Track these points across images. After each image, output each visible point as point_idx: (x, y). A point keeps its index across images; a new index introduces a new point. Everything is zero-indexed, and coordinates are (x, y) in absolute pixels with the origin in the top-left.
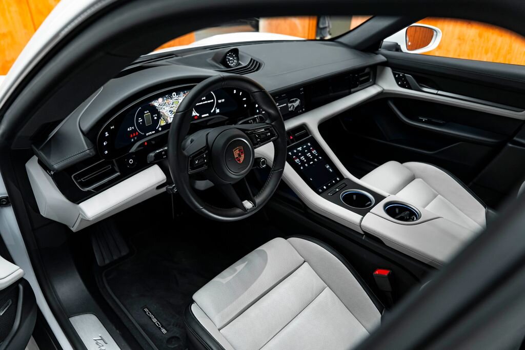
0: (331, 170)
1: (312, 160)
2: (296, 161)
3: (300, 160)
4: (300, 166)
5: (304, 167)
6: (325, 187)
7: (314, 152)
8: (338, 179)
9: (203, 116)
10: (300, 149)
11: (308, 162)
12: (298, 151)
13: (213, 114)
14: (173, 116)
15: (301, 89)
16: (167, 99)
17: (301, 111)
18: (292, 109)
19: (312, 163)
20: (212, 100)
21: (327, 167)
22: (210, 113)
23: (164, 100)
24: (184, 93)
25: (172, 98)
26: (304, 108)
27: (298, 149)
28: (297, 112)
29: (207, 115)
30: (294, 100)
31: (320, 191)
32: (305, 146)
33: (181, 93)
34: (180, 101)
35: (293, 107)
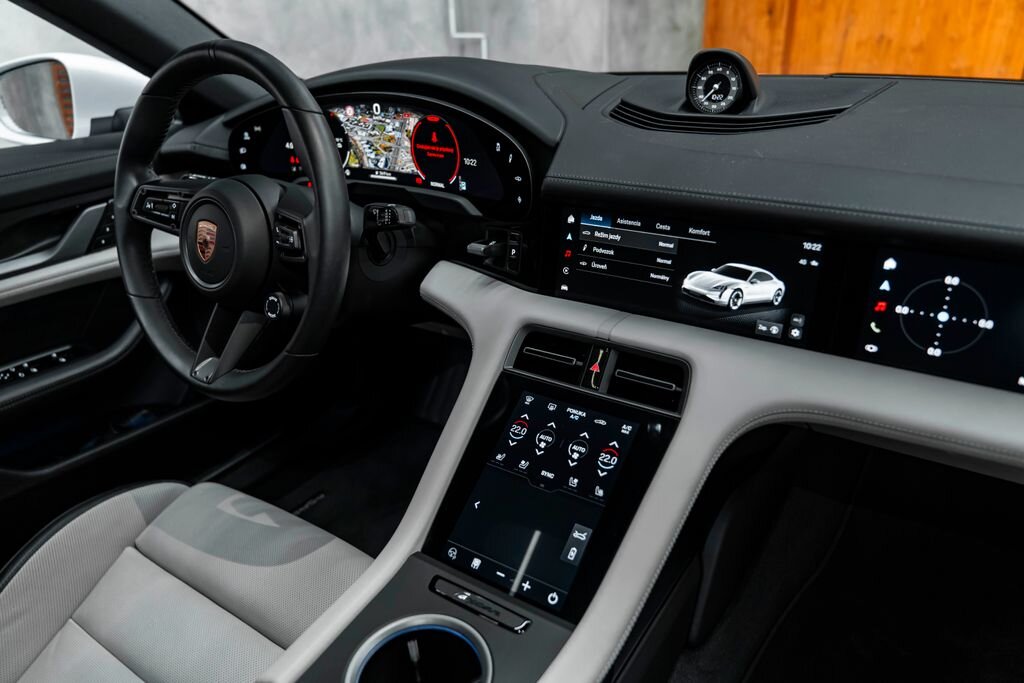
0: (572, 554)
1: (563, 473)
2: (515, 428)
3: (530, 437)
4: (506, 449)
5: (511, 462)
6: (476, 563)
7: (607, 461)
8: (553, 599)
9: (433, 184)
10: (576, 414)
11: (537, 464)
12: (561, 416)
13: (454, 189)
14: (373, 156)
15: (807, 246)
16: (363, 113)
17: (775, 330)
18: (725, 298)
19: (550, 475)
20: (452, 150)
21: (576, 535)
22: (446, 183)
23: (356, 114)
24: (396, 112)
25: (372, 115)
26: (803, 329)
27: (569, 410)
28: (754, 325)
29: (441, 185)
30: (750, 272)
31: (452, 553)
32: (603, 422)
33: (391, 109)
34: (389, 128)
35: (738, 297)
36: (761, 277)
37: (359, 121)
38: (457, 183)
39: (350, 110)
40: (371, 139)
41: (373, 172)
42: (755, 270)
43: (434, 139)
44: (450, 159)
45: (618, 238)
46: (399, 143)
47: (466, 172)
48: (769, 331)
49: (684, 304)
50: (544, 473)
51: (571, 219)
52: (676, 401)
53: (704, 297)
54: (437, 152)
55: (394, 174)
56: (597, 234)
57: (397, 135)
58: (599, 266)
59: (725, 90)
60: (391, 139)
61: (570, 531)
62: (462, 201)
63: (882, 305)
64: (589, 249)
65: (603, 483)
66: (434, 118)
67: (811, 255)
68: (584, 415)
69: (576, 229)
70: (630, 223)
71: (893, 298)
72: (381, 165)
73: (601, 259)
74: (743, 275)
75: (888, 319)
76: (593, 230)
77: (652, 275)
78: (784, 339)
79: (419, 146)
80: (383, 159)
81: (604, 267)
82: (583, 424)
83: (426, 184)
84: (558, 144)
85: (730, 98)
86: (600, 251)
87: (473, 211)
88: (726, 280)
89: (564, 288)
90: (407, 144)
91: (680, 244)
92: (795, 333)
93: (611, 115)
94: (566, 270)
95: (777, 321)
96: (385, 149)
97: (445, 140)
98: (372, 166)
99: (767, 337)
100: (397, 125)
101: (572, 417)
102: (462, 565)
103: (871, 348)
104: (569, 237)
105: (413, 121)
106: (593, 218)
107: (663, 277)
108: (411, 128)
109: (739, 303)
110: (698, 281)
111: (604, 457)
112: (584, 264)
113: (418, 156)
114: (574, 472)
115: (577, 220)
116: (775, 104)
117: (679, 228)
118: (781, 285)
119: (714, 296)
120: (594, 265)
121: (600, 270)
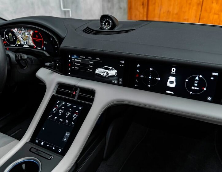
0: (65, 139)
1: (65, 119)
2: (55, 109)
4: (52, 114)
5: (53, 117)
6: (42, 143)
7: (75, 116)
9: (38, 48)
10: (69, 104)
11: (59, 117)
13: (43, 49)
14: (23, 41)
15: (121, 62)
16: (20, 30)
18: (105, 75)
19: (62, 120)
20: (41, 40)
21: (66, 134)
22: (41, 48)
23: (18, 30)
24: (27, 30)
25: (22, 31)
26: (122, 82)
27: (67, 104)
28: (111, 81)
29: (40, 48)
30: (110, 68)
31: (37, 141)
32: (75, 106)
33: (26, 29)
34: (26, 34)
35: (107, 74)
36: (112, 70)
37: (19, 32)
38: (43, 48)
39: (16, 29)
40: (22, 37)
41: (24, 45)
42: (111, 68)
43: (37, 37)
44: (41, 41)
45: (80, 61)
46: (29, 38)
47: (45, 45)
48: (115, 82)
49: (96, 77)
50: (60, 120)
51: (70, 57)
52: (92, 100)
53: (100, 75)
54: (38, 40)
55: (29, 46)
56: (75, 60)
57: (28, 36)
58: (77, 68)
59: (109, 24)
60: (27, 37)
61: (65, 133)
62: (45, 52)
63: (137, 76)
64: (74, 64)
65: (74, 121)
66: (36, 32)
67: (122, 64)
68: (71, 105)
69: (71, 59)
70: (83, 57)
71: (140, 73)
72: (25, 43)
73: (77, 66)
74: (108, 69)
75: (139, 78)
76: (75, 59)
77: (89, 70)
78: (118, 84)
79: (34, 39)
80: (26, 42)
81: (78, 68)
82: (71, 107)
83: (36, 48)
84: (64, 38)
85: (110, 26)
86: (77, 64)
87: (47, 55)
88: (105, 70)
89: (69, 73)
90: (31, 38)
91: (94, 62)
92: (120, 83)
93: (83, 31)
94: (69, 69)
95: (116, 80)
96: (26, 39)
97: (39, 37)
98: (23, 44)
99: (114, 84)
100: (28, 33)
102: (39, 144)
103: (136, 85)
104: (69, 61)
105: (32, 32)
106: (74, 56)
107: (91, 70)
108: (31, 34)
109: (108, 76)
110: (99, 71)
111: (75, 115)
112: (73, 67)
113: (34, 41)
114: (67, 119)
115: (71, 57)
116: (121, 28)
117: (94, 58)
118: (116, 71)
119: (102, 74)
120: (76, 68)
121: (77, 69)
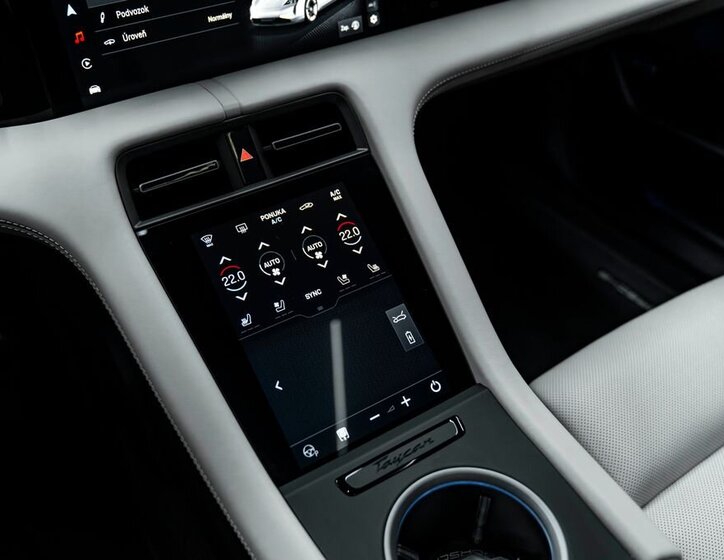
0: (410, 338)
1: (326, 279)
3: (254, 275)
4: (242, 308)
5: (263, 313)
6: (342, 433)
7: (350, 235)
8: (435, 387)
10: (275, 216)
11: (292, 293)
12: (261, 230)
17: (356, 25)
18: (300, 14)
19: (316, 293)
21: (396, 320)
26: (380, 13)
27: (262, 218)
28: (336, 29)
31: (310, 452)
32: (308, 205)
35: (312, 4)
48: (351, 29)
50: (308, 296)
53: (278, 20)
58: (134, 37)
61: (387, 322)
64: (110, 16)
65: (368, 258)
68: (283, 211)
73: (133, 25)
77: (211, 19)
78: (368, 32)
81: (142, 34)
82: (293, 220)
86: (127, 13)
89: (95, 90)
92: (374, 19)
94: (86, 64)
95: (354, 15)
99: (352, 37)
101: (273, 222)
104: (71, 11)
107: (225, 16)
109: (316, 10)
111: (344, 235)
112: (110, 42)
114: (334, 270)
119: (288, 14)
120: (127, 38)
121: (139, 41)
